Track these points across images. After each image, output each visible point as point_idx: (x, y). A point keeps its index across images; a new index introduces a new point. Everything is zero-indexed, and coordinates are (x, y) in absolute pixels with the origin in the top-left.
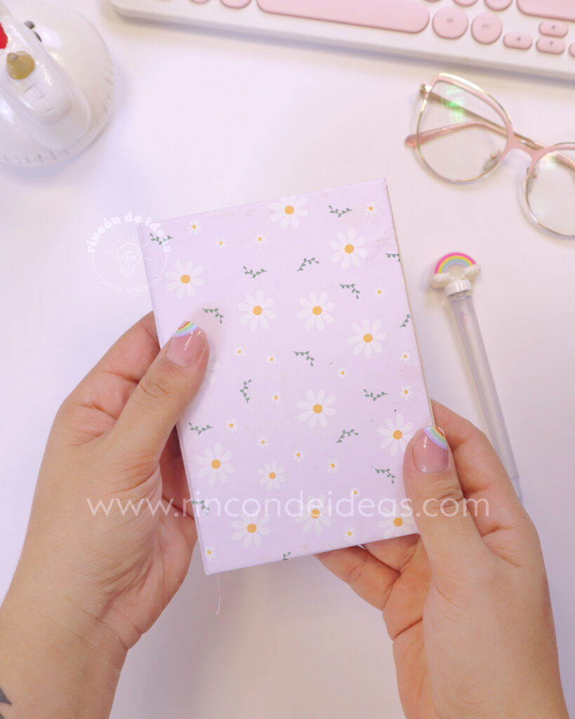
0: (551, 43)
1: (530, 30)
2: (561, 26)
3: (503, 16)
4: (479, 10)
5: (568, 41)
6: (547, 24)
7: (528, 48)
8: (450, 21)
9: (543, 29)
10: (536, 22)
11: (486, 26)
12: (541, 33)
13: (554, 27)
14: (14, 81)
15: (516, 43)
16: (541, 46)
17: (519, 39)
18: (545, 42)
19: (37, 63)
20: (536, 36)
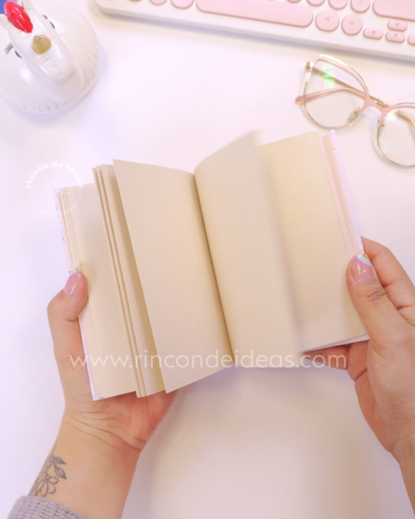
0: (396, 35)
1: (381, 26)
2: (402, 24)
3: (363, 17)
4: (348, 11)
5: (407, 34)
6: (393, 23)
7: (379, 39)
8: (327, 19)
9: (390, 26)
10: (386, 21)
11: (352, 23)
12: (389, 28)
13: (398, 25)
14: (36, 54)
15: (371, 35)
16: (389, 37)
17: (374, 32)
18: (392, 34)
19: (52, 43)
20: (385, 31)
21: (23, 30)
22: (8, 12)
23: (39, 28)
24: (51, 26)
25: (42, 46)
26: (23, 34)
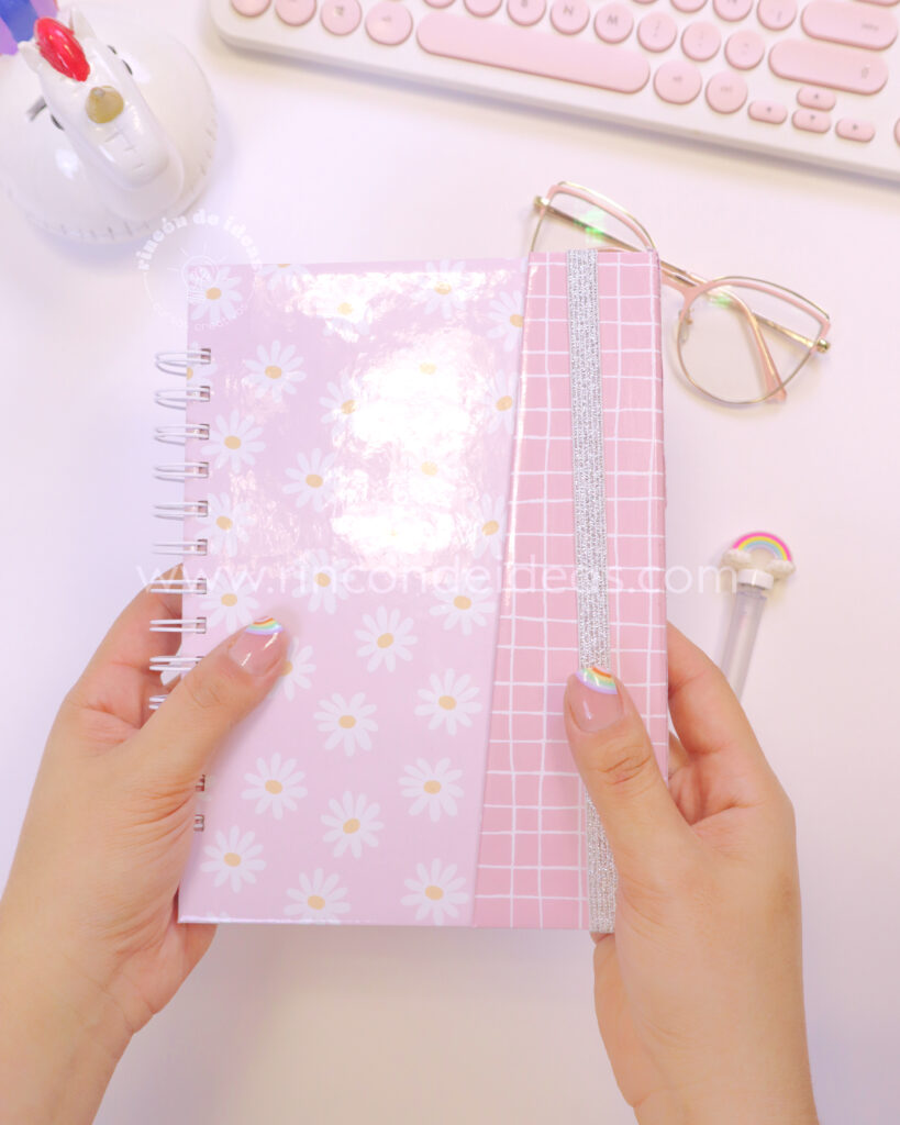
0: (813, 117)
1: (784, 98)
2: (826, 96)
3: (749, 77)
4: (718, 66)
5: (834, 116)
6: (809, 91)
7: (780, 123)
8: (678, 79)
9: (804, 99)
10: (795, 87)
11: (726, 89)
12: (800, 103)
13: (817, 97)
14: (93, 124)
15: (764, 114)
16: (799, 120)
17: (769, 109)
18: (804, 115)
19: (127, 103)
20: (792, 108)
21: (71, 76)
22: (41, 38)
23: (101, 71)
24: (125, 69)
25: (106, 107)
26: (70, 82)
